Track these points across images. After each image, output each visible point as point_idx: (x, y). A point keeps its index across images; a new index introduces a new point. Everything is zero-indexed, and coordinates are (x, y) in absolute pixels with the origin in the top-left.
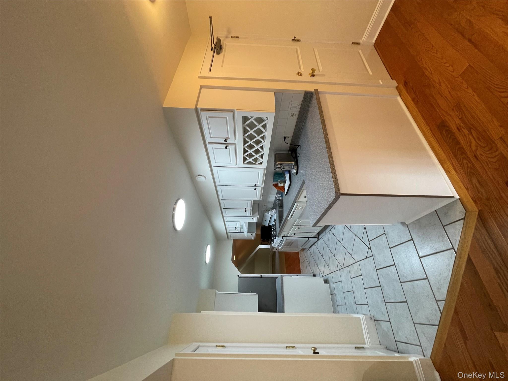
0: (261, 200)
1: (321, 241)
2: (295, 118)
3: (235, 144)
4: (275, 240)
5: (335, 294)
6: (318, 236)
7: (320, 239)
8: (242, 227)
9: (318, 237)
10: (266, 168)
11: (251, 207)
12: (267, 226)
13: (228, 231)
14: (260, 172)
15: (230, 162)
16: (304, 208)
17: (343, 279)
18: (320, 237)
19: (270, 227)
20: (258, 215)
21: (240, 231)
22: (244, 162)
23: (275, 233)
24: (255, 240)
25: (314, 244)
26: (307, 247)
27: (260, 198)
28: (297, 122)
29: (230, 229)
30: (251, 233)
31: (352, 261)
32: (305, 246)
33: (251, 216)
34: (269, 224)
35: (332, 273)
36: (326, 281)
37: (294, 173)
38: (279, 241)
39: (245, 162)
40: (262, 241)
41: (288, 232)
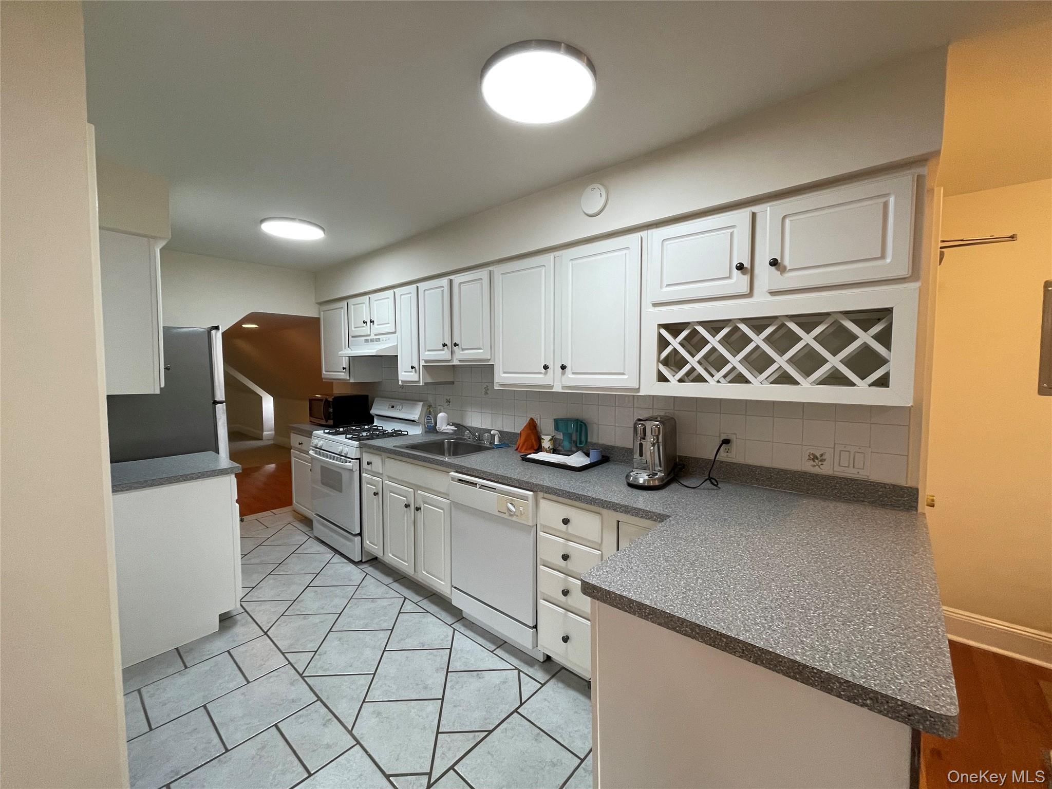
0: (495, 388)
1: (355, 573)
2: (808, 467)
3: (750, 294)
4: (342, 438)
5: (186, 667)
6: (365, 562)
7: (361, 567)
8: (372, 340)
9: (363, 561)
10: (641, 394)
11: (460, 361)
12: (373, 412)
13: (352, 301)
14: (625, 377)
15: (668, 285)
16: (514, 519)
17: (260, 689)
18: (369, 569)
19: (370, 420)
20: (425, 383)
21: (353, 337)
22: (667, 327)
23: (364, 434)
24: (322, 379)
25: (336, 551)
26: (319, 529)
27: (501, 385)
28: (794, 473)
29: (365, 308)
30: (348, 368)
31: (346, 710)
32: (323, 525)
33: (422, 363)
34: (377, 415)
35: (266, 633)
36: (226, 620)
37: (636, 479)
38: (346, 450)
39: (664, 332)
40: (326, 400)
41: (382, 474)
